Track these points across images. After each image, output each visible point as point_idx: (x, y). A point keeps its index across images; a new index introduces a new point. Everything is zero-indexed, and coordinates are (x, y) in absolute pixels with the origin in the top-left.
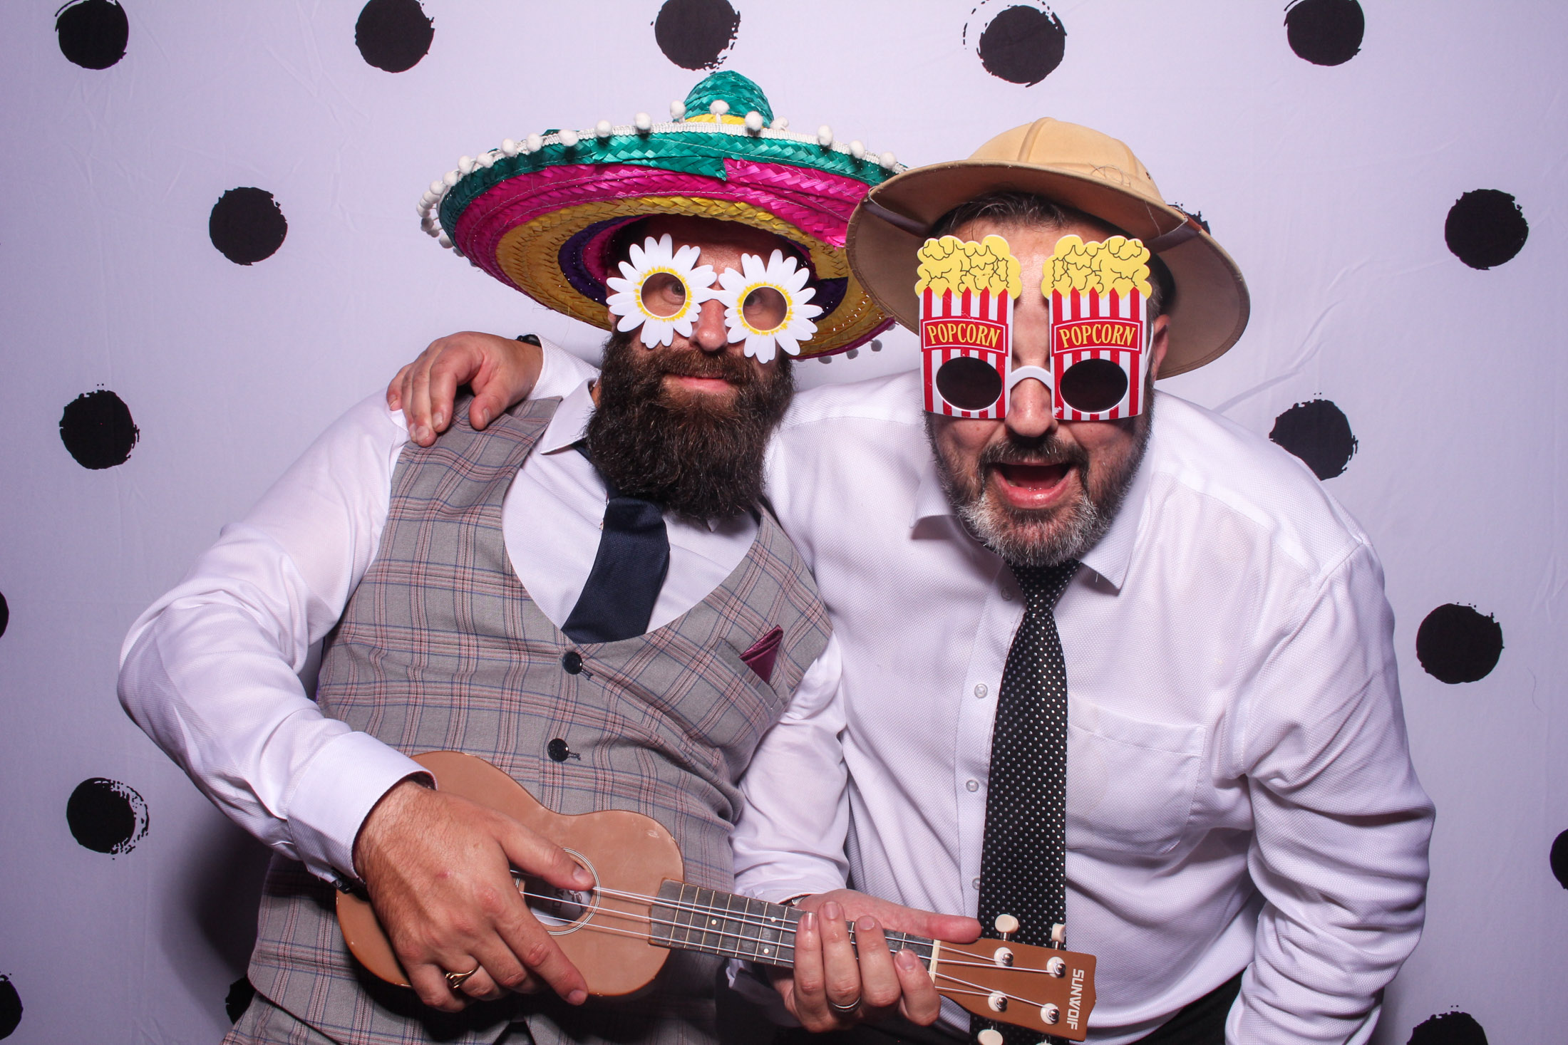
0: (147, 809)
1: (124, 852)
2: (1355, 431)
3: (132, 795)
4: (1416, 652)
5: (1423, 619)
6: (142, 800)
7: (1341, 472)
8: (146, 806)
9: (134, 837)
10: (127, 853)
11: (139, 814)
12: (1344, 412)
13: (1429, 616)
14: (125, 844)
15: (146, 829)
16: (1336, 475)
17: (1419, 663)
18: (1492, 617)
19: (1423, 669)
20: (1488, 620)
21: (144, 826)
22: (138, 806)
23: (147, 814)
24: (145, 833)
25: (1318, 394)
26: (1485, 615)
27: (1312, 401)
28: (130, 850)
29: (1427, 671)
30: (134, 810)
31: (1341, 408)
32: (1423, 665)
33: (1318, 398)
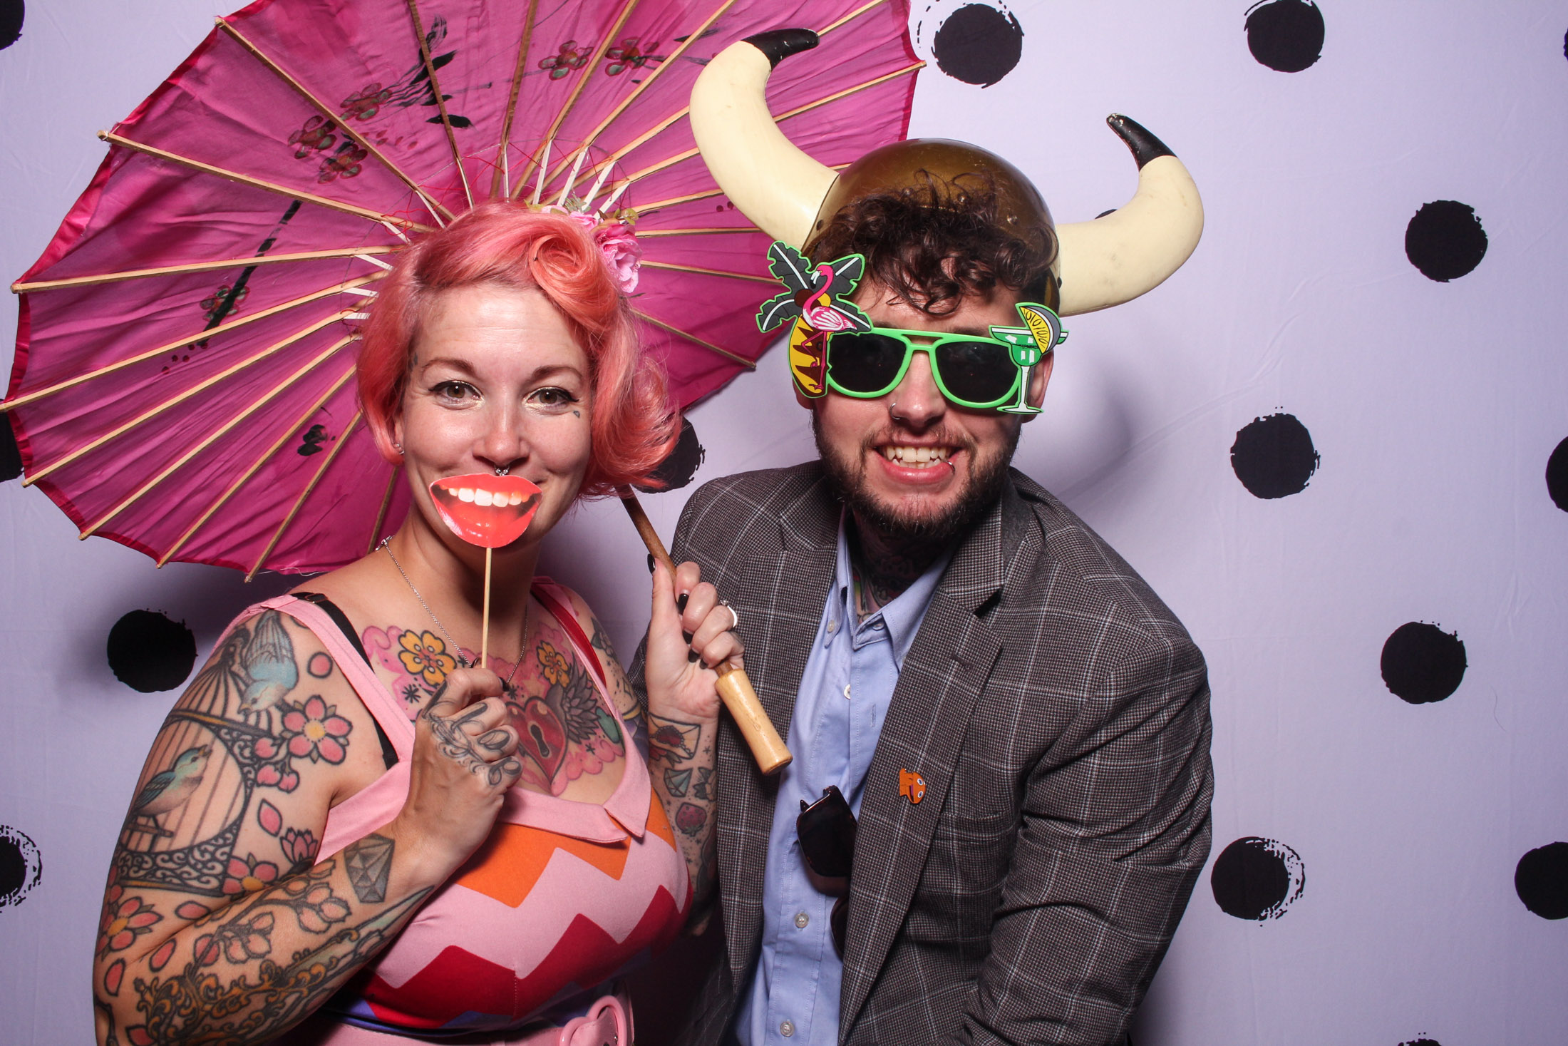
0: (39, 855)
1: (13, 903)
2: (1318, 445)
3: (23, 840)
4: (1380, 672)
5: (1386, 639)
6: (34, 846)
7: (1304, 487)
8: (38, 852)
9: (25, 886)
10: (16, 905)
11: (31, 860)
12: (1306, 427)
13: (1393, 635)
14: (15, 894)
15: (38, 877)
16: (1299, 492)
17: (1385, 683)
18: (1456, 635)
19: (1388, 689)
20: (1452, 638)
21: (36, 874)
22: (30, 852)
23: (40, 861)
24: (37, 882)
25: (1279, 407)
26: (1449, 633)
27: (1273, 415)
28: (20, 902)
29: (1392, 691)
30: (25, 857)
31: (1303, 423)
32: (1387, 686)
33: (1279, 411)
